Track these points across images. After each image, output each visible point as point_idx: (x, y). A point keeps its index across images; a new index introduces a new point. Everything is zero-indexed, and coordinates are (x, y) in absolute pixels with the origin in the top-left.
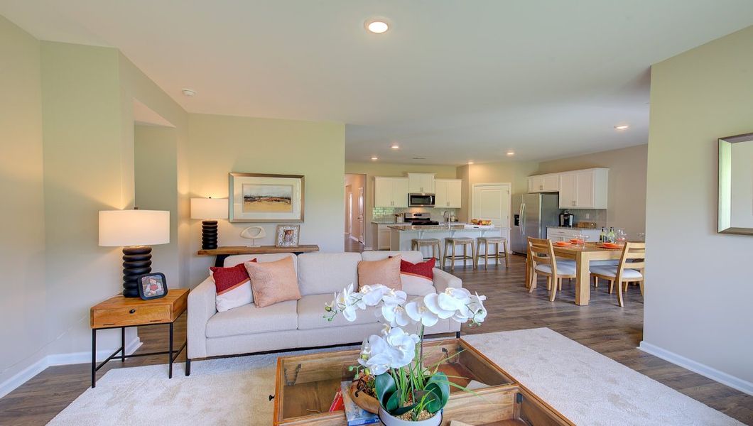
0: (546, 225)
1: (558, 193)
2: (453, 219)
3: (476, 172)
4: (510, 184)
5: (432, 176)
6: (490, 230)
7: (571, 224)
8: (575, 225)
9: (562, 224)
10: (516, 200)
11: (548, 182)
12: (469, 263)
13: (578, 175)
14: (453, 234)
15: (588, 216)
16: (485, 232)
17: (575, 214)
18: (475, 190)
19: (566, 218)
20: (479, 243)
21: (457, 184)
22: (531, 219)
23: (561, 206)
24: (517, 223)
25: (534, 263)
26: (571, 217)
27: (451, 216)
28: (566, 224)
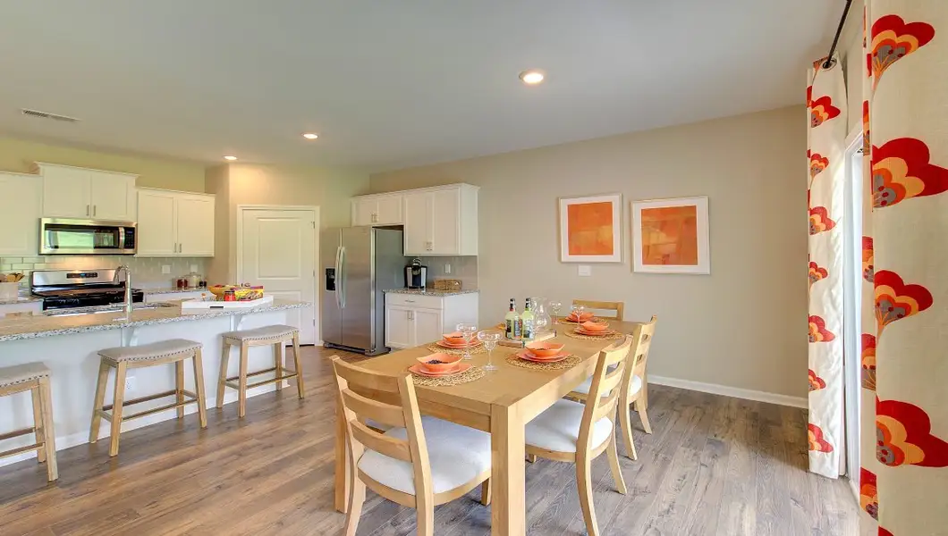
0: (382, 287)
1: (401, 228)
2: (194, 281)
3: (244, 180)
4: (317, 209)
5: (131, 180)
6: (252, 311)
7: (423, 284)
8: (430, 285)
9: (410, 284)
10: (328, 239)
11: (386, 209)
12: (190, 409)
13: (432, 198)
14: (130, 335)
15: (448, 269)
16: (244, 319)
17: (428, 264)
18: (244, 220)
19: (416, 273)
20: (225, 349)
21: (204, 205)
22: (357, 274)
23: (408, 251)
24: (330, 285)
25: (357, 447)
26: (423, 270)
27: (191, 275)
28: (417, 285)
